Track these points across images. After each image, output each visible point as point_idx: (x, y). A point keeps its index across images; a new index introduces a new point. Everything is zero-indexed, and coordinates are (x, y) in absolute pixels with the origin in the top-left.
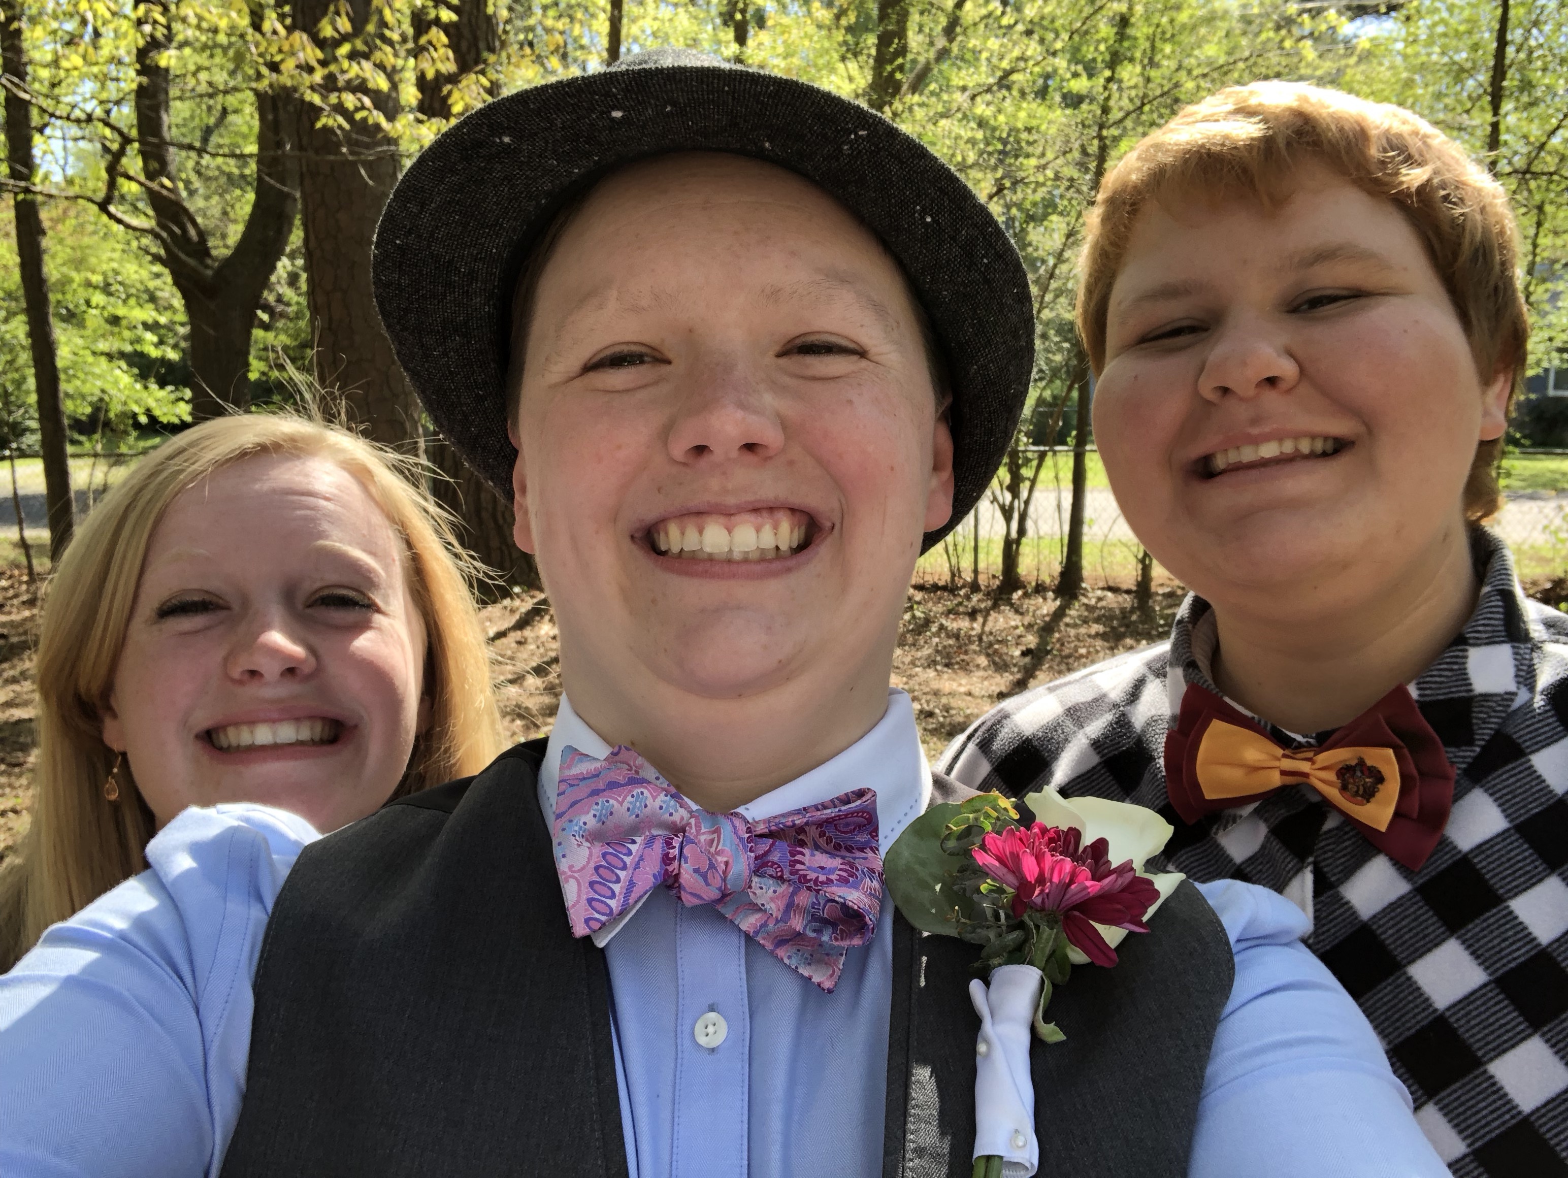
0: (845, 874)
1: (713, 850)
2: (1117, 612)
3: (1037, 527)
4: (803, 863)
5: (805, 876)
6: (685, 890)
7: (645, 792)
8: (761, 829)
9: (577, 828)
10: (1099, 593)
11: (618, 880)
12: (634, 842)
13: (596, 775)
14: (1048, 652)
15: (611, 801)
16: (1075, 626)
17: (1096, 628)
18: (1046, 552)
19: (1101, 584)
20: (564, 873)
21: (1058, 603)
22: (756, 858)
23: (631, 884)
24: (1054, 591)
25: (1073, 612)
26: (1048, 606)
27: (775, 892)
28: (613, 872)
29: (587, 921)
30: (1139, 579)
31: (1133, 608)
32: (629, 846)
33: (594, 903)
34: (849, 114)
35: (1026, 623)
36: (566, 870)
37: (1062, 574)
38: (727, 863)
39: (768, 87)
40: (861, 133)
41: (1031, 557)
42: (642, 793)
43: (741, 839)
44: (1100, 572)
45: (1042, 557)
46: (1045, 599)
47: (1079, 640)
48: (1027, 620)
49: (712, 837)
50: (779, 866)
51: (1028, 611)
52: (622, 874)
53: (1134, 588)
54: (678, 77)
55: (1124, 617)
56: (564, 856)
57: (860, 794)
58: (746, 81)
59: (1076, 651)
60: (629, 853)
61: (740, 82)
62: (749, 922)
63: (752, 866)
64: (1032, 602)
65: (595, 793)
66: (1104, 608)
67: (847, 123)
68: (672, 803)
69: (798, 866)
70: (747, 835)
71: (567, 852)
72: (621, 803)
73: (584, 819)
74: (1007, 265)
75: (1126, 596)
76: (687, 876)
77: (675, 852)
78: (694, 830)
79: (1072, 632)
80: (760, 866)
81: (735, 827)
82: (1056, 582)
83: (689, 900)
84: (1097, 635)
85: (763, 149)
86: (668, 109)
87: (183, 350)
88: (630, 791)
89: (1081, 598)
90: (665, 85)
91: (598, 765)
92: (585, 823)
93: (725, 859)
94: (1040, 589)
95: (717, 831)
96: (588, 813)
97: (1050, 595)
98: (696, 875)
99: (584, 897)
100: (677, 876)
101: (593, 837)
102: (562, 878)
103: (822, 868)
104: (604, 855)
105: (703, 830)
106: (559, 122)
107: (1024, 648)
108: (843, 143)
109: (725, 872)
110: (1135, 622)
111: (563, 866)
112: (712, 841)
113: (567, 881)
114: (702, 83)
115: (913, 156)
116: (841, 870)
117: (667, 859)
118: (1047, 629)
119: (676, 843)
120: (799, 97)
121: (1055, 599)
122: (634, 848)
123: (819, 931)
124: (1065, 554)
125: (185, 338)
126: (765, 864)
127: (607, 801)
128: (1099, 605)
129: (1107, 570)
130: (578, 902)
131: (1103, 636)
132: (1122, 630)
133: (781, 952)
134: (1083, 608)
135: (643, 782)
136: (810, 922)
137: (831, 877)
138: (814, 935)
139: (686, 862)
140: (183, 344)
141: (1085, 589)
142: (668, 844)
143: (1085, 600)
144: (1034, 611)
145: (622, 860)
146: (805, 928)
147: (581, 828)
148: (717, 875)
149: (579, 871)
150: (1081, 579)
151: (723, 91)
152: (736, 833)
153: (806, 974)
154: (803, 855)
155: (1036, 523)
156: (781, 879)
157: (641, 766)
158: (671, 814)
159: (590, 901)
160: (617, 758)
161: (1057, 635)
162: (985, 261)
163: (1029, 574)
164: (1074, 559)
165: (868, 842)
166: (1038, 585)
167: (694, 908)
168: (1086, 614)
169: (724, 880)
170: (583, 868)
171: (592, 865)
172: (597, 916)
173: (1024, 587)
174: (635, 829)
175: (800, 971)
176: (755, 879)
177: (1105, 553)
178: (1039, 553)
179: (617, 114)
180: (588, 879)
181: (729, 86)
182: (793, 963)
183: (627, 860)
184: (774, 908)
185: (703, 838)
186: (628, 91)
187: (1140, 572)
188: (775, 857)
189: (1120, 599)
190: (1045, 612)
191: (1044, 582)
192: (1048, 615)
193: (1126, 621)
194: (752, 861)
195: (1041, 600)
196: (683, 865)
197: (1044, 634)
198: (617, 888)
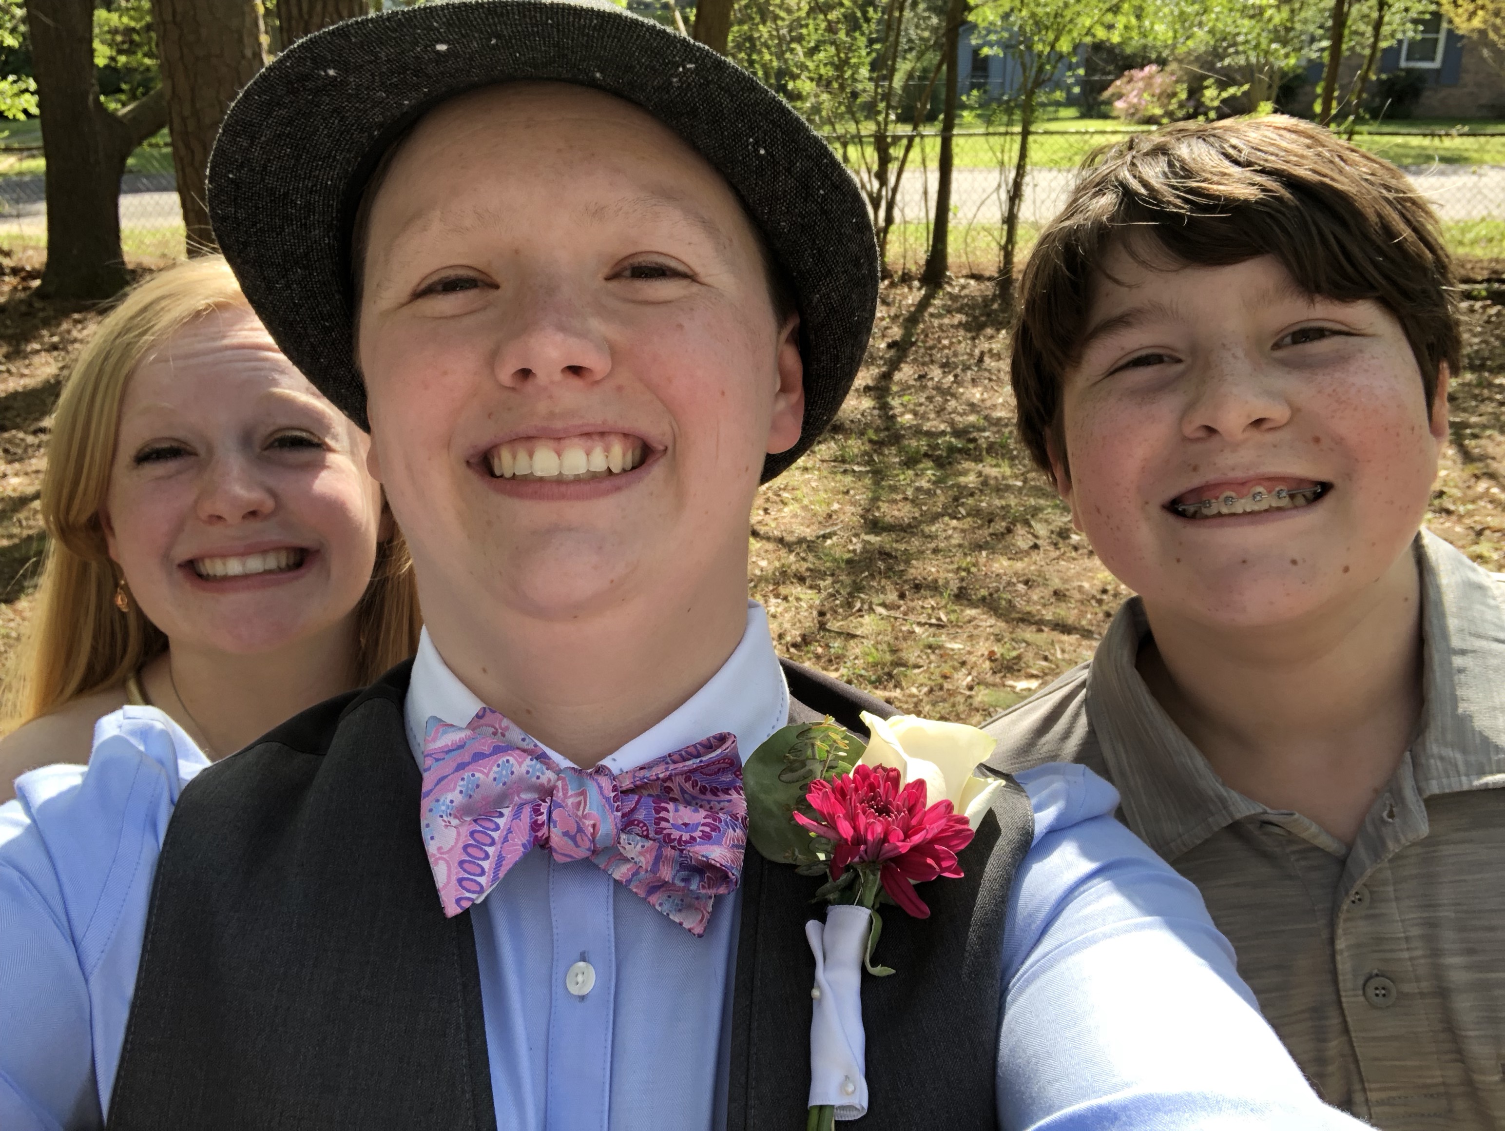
0: (707, 829)
1: (580, 813)
2: (980, 299)
3: (903, 215)
4: (667, 821)
5: (669, 835)
6: (556, 851)
7: (511, 759)
8: (627, 784)
9: (443, 808)
10: (962, 281)
11: (487, 856)
12: (501, 815)
13: (461, 746)
14: (913, 344)
15: (477, 775)
16: (939, 316)
17: (959, 318)
18: (911, 240)
19: (964, 272)
20: (434, 855)
21: (923, 292)
22: (623, 816)
23: (500, 859)
24: (920, 280)
25: (936, 302)
26: (912, 296)
27: (643, 847)
28: (481, 849)
29: (458, 901)
30: (1002, 265)
31: (994, 295)
32: (496, 820)
33: (464, 883)
34: (676, 47)
35: (892, 314)
36: (435, 852)
37: (929, 263)
38: (594, 826)
39: (591, 20)
40: (688, 66)
41: (897, 244)
42: (508, 761)
43: (607, 799)
44: (964, 259)
45: (908, 246)
46: (910, 288)
47: (943, 331)
48: (893, 311)
49: (578, 799)
50: (645, 825)
51: (894, 302)
52: (491, 850)
53: (996, 275)
54: (499, 10)
55: (986, 306)
56: (432, 838)
57: (722, 739)
58: (569, 14)
59: (940, 342)
60: (497, 828)
61: (563, 16)
62: (621, 872)
63: (619, 826)
64: (898, 292)
65: (461, 767)
66: (966, 296)
67: (674, 56)
68: (539, 766)
69: (663, 824)
70: (613, 794)
71: (436, 835)
72: (487, 775)
73: (450, 796)
74: (844, 195)
75: (988, 284)
76: (557, 838)
77: (544, 817)
78: (560, 794)
79: (936, 322)
80: (628, 823)
81: (600, 788)
82: (922, 271)
83: (558, 858)
84: (960, 324)
85: (594, 79)
86: (493, 42)
87: (23, 35)
88: (496, 761)
89: (946, 286)
90: (487, 19)
91: (462, 735)
92: (452, 802)
93: (592, 822)
94: (906, 278)
95: (583, 793)
96: (454, 789)
97: (916, 283)
98: (566, 838)
99: (454, 878)
100: (548, 839)
101: (461, 812)
102: (431, 860)
103: (686, 825)
104: (472, 834)
105: (570, 793)
106: (383, 55)
107: (890, 340)
108: (672, 75)
109: (594, 834)
110: (996, 310)
111: (431, 848)
112: (579, 803)
113: (436, 864)
114: (525, 16)
115: (743, 89)
116: (704, 825)
117: (535, 826)
118: (912, 319)
119: (544, 809)
120: (623, 29)
121: (920, 289)
122: (501, 822)
123: (686, 880)
124: (931, 242)
125: (24, 20)
126: (631, 823)
127: (473, 775)
128: (963, 294)
129: (970, 256)
130: (448, 883)
131: (966, 326)
132: (983, 319)
133: (654, 899)
134: (947, 297)
135: (509, 748)
136: (678, 871)
137: (694, 835)
138: (683, 884)
139: (555, 826)
140: (22, 28)
141: (950, 278)
142: (537, 811)
143: (949, 289)
144: (900, 301)
145: (490, 836)
146: (673, 879)
147: (448, 807)
148: (585, 838)
149: (447, 852)
150: (945, 268)
151: (547, 24)
152: (602, 793)
153: (677, 920)
154: (668, 811)
155: (902, 211)
156: (647, 837)
157: (507, 728)
158: (538, 778)
159: (460, 881)
160: (482, 721)
161: (921, 326)
162: (822, 192)
163: (894, 263)
164: (940, 247)
165: (733, 781)
166: (904, 274)
167: (566, 866)
168: (949, 303)
169: (593, 841)
170: (451, 849)
171: (461, 845)
172: (468, 895)
173: (891, 276)
174: (502, 799)
175: (671, 917)
176: (623, 836)
177: (969, 240)
178: (905, 240)
179: (442, 47)
180: (458, 859)
181: (552, 19)
182: (665, 909)
183: (495, 835)
184: (644, 861)
185: (570, 801)
186: (450, 24)
187: (1002, 258)
188: (641, 815)
189: (983, 286)
190: (910, 302)
191: (910, 270)
192: (913, 305)
193: (988, 310)
194: (618, 821)
195: (906, 290)
196: (553, 829)
197: (909, 325)
198: (486, 864)
